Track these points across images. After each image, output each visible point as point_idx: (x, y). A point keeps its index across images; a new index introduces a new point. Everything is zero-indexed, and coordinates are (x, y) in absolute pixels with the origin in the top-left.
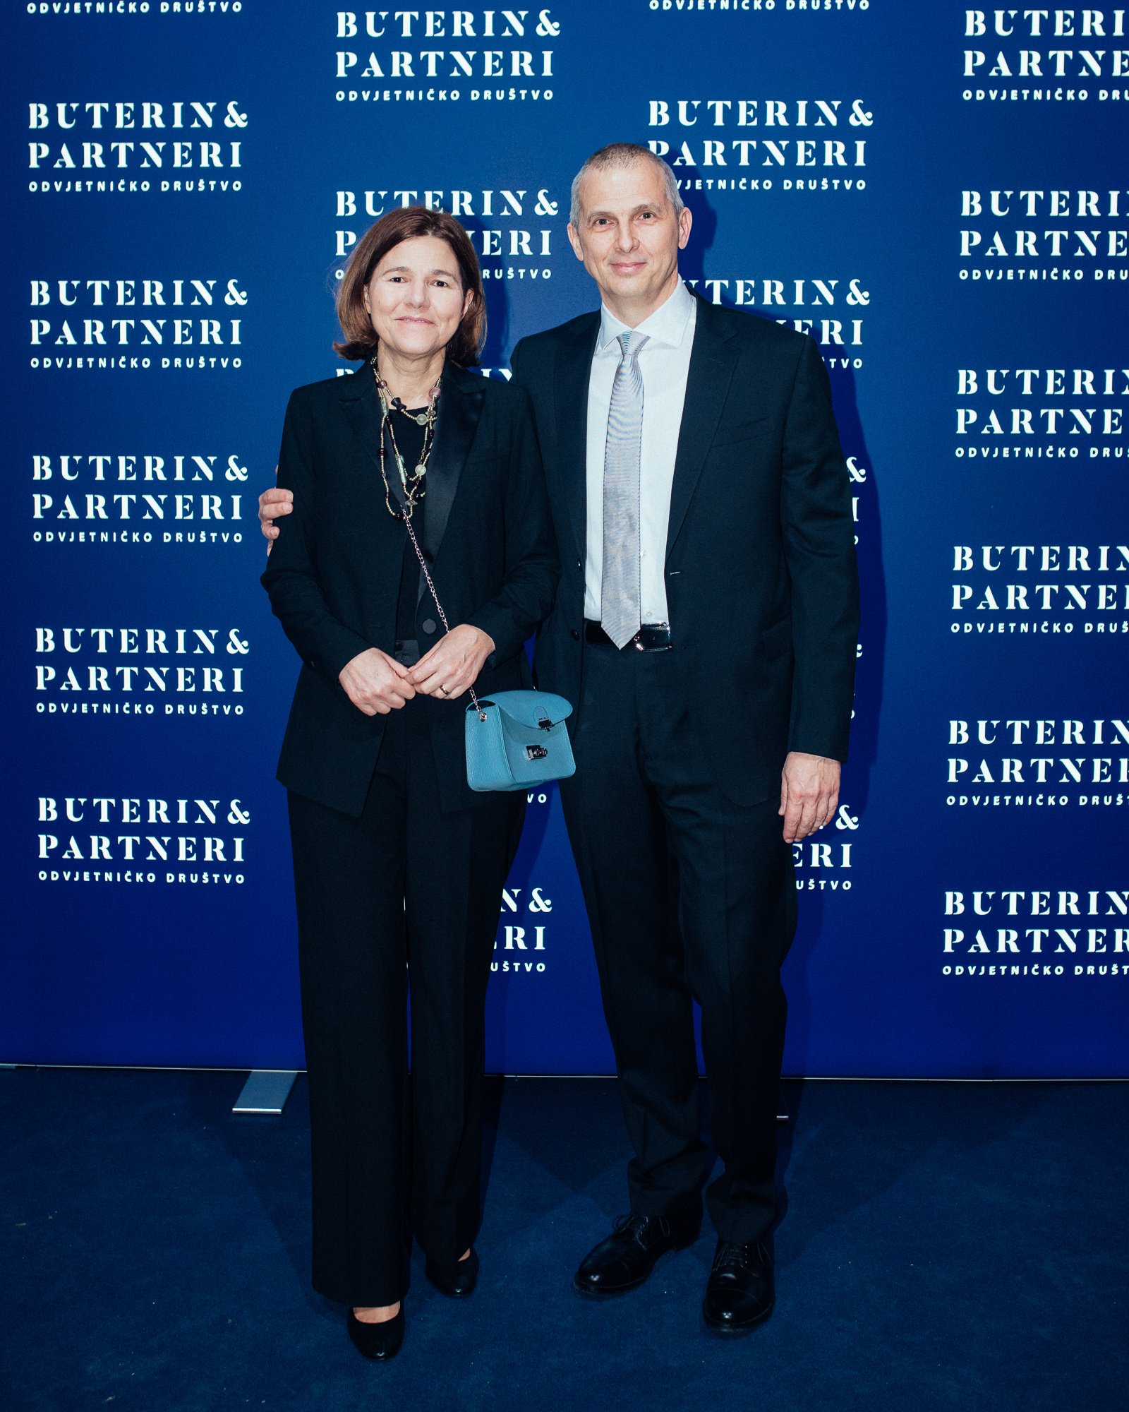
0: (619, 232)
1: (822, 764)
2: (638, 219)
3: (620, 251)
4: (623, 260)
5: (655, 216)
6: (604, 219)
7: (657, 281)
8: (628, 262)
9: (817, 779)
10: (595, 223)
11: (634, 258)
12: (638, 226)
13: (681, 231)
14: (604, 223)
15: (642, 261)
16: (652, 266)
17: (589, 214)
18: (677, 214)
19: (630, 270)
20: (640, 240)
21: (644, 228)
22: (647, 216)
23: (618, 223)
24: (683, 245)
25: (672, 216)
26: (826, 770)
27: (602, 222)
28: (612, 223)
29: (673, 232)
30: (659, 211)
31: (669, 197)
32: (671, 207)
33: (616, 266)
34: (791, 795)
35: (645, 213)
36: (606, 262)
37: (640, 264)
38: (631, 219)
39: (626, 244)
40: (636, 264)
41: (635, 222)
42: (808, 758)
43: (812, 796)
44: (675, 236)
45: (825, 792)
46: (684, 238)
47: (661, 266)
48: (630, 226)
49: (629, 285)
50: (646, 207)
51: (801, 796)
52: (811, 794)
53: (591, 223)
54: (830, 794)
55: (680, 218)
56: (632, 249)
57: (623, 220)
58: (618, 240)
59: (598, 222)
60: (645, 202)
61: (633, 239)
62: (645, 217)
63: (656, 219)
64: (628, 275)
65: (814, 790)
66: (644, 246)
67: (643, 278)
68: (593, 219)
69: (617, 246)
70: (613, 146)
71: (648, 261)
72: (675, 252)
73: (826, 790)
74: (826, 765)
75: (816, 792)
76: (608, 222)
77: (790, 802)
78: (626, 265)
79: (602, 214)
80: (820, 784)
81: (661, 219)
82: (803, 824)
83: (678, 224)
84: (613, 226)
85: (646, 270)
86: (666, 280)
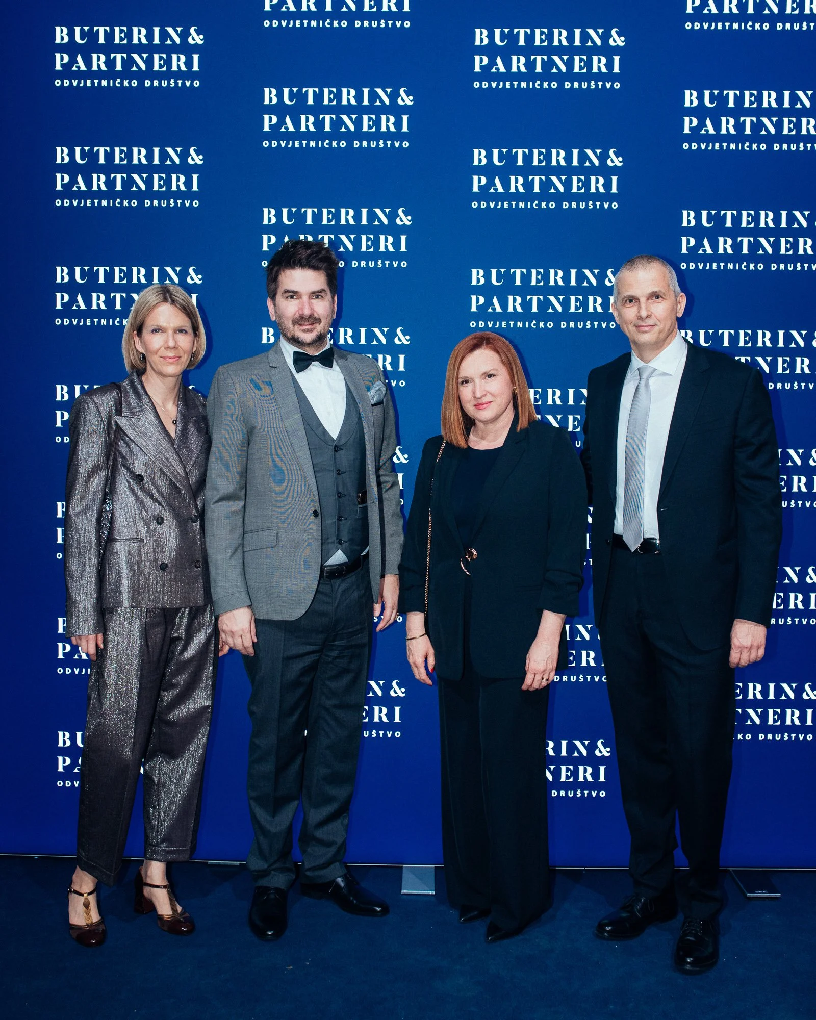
0: (640, 308)
1: (753, 628)
2: (652, 299)
3: (640, 318)
4: (642, 323)
5: (662, 297)
6: (632, 299)
7: (663, 335)
8: (645, 325)
9: (751, 637)
10: (626, 301)
11: (650, 322)
12: (652, 304)
13: (679, 307)
14: (632, 302)
15: (653, 324)
16: (660, 326)
17: (622, 296)
18: (676, 296)
19: (646, 329)
20: (652, 312)
21: (655, 304)
22: (657, 297)
23: (639, 302)
24: (680, 315)
25: (672, 296)
26: (757, 631)
27: (631, 301)
28: (636, 302)
29: (673, 308)
30: (665, 295)
31: (671, 287)
32: (672, 293)
33: (637, 327)
35: (656, 296)
36: (632, 324)
37: (652, 326)
38: (648, 299)
39: (644, 313)
40: (649, 326)
41: (650, 301)
42: (746, 623)
43: (746, 648)
44: (674, 309)
45: (755, 646)
46: (681, 311)
47: (665, 326)
48: (646, 303)
49: (646, 338)
50: (656, 292)
51: (739, 647)
52: (746, 646)
53: (624, 302)
54: (758, 648)
55: (678, 299)
56: (648, 317)
57: (643, 300)
58: (639, 312)
59: (628, 301)
60: (656, 289)
61: (648, 311)
62: (656, 298)
63: (662, 299)
64: (645, 332)
65: (749, 644)
66: (655, 316)
67: (654, 333)
68: (625, 299)
69: (638, 315)
70: (638, 257)
71: (657, 324)
72: (674, 318)
73: (755, 644)
74: (758, 628)
76: (634, 301)
78: (643, 326)
79: (630, 296)
80: (754, 640)
81: (665, 299)
83: (678, 303)
84: (637, 304)
85: (657, 329)
86: (669, 334)
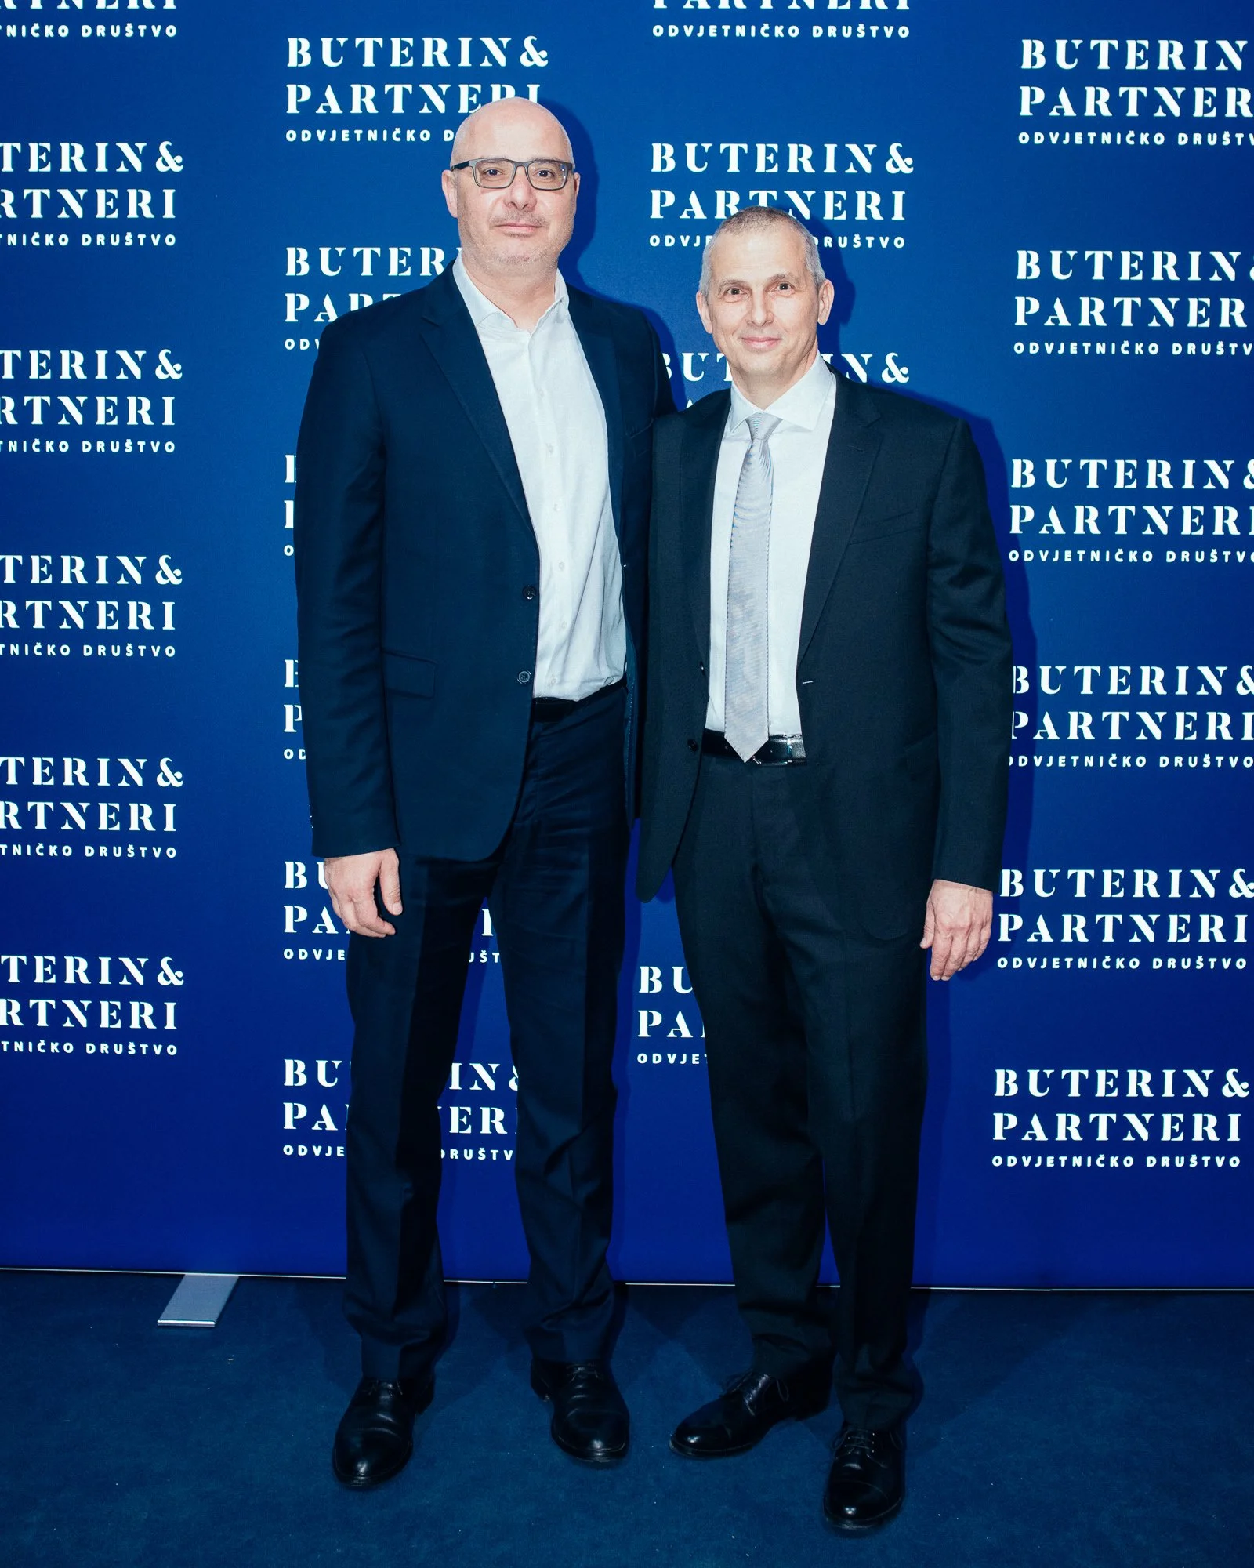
0: (752, 303)
1: (972, 893)
2: (774, 290)
3: (752, 324)
4: (757, 334)
5: (793, 287)
6: (736, 288)
7: (792, 358)
8: (760, 337)
9: (968, 910)
10: (726, 292)
11: (767, 332)
12: (773, 298)
13: (821, 305)
14: (737, 293)
15: (777, 337)
16: (788, 342)
17: (720, 283)
18: (818, 285)
19: (762, 345)
20: (776, 314)
21: (779, 299)
22: (784, 287)
23: (751, 293)
24: (823, 320)
25: (812, 287)
26: (977, 899)
27: (735, 292)
28: (745, 293)
29: (812, 307)
30: (798, 282)
31: (809, 268)
32: (811, 278)
33: (747, 340)
34: (940, 928)
35: (782, 284)
36: (736, 336)
37: (775, 340)
38: (766, 289)
39: (759, 316)
40: (769, 339)
41: (770, 293)
42: (956, 887)
43: (962, 928)
44: (813, 310)
45: (977, 925)
46: (824, 312)
47: (795, 343)
48: (764, 297)
49: (761, 361)
50: (784, 277)
51: (951, 929)
52: (961, 926)
53: (722, 294)
54: (983, 927)
55: (821, 292)
56: (765, 322)
57: (758, 291)
58: (750, 312)
59: (729, 292)
60: (783, 271)
61: (767, 311)
62: (782, 288)
63: (793, 291)
64: (760, 351)
65: (965, 922)
66: (779, 319)
67: (776, 355)
68: (725, 288)
69: (748, 318)
71: (783, 338)
72: (814, 328)
73: (978, 922)
74: (978, 895)
75: (968, 924)
76: (741, 292)
77: (938, 935)
78: (758, 340)
79: (734, 282)
80: (971, 915)
81: (799, 291)
82: (952, 959)
83: (820, 298)
84: (746, 297)
85: (781, 347)
86: (804, 355)
